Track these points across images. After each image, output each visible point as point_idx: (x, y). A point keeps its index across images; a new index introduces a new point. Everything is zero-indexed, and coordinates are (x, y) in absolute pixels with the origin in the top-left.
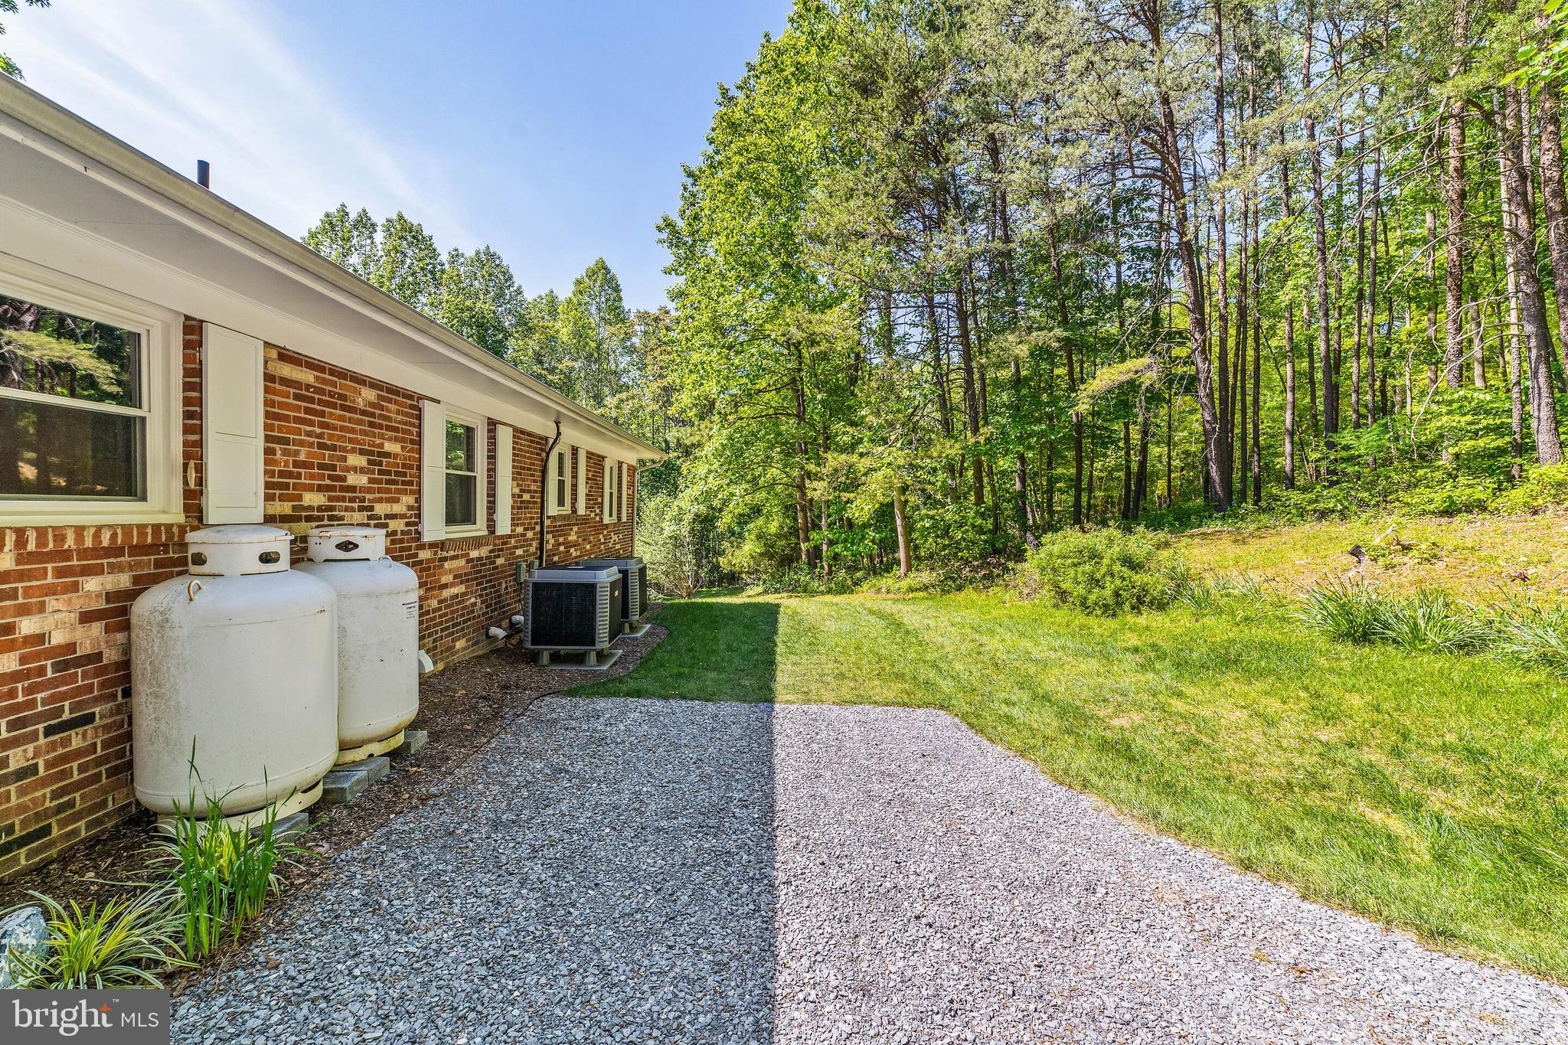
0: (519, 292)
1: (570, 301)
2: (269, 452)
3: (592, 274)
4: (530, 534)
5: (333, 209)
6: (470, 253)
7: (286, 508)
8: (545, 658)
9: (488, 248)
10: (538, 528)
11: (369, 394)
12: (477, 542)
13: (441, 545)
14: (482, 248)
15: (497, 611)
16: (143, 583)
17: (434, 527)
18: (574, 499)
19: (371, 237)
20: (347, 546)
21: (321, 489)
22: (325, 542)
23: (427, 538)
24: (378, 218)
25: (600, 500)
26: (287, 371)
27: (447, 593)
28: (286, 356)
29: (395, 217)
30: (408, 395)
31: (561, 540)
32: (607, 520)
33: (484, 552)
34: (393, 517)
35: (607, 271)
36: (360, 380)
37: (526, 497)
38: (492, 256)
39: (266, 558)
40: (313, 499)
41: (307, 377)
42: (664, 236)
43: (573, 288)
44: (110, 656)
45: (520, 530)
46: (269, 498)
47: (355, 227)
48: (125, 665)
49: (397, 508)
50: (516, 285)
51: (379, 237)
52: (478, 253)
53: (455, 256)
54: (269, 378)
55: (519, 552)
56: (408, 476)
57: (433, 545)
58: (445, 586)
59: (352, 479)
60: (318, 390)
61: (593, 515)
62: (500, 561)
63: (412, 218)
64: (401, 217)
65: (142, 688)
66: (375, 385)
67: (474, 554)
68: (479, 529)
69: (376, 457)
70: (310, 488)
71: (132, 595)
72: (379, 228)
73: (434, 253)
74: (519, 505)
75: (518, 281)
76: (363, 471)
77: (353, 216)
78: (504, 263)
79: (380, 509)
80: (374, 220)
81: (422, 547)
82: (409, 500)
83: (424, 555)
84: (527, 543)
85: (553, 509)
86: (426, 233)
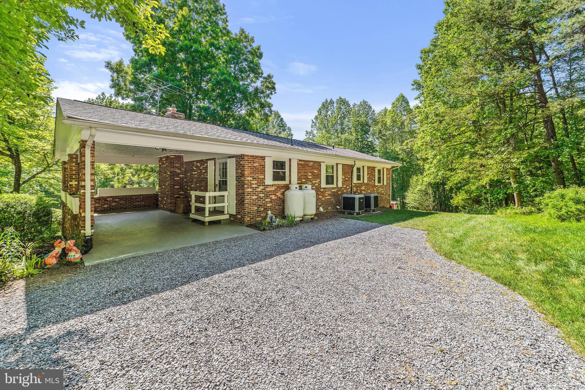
0: (374, 111)
1: (390, 111)
2: (298, 174)
3: (398, 100)
4: (348, 187)
5: (324, 101)
6: (358, 103)
7: (300, 182)
8: (346, 213)
9: (364, 100)
10: (351, 186)
11: (312, 163)
12: (333, 188)
13: (325, 188)
14: (362, 101)
15: (338, 203)
16: (286, 191)
17: (323, 185)
18: (363, 179)
19: (333, 106)
20: (306, 187)
21: (305, 179)
22: (304, 186)
23: (322, 187)
24: (335, 100)
25: (374, 179)
26: (300, 162)
27: (326, 198)
28: (300, 161)
29: (339, 98)
30: (319, 162)
31: (358, 189)
32: (377, 184)
33: (335, 190)
34: (316, 183)
35: (403, 97)
36: (310, 161)
37: (347, 179)
38: (365, 102)
39: (296, 188)
40: (304, 180)
41: (303, 163)
42: (415, 87)
43: (391, 106)
44: (283, 199)
45: (345, 186)
46: (298, 180)
47: (329, 104)
48: (284, 200)
49: (316, 182)
50: (373, 110)
51: (335, 105)
52: (361, 102)
53: (354, 105)
54: (298, 164)
55: (345, 191)
56: (319, 176)
57: (323, 188)
58: (326, 196)
59: (309, 177)
60: (304, 164)
61: (371, 183)
62: (339, 193)
63: (343, 97)
64: (340, 98)
65: (285, 202)
66: (313, 162)
67: (333, 191)
68: (334, 186)
69: (313, 173)
70: (303, 179)
71: (285, 192)
72: (335, 103)
73: (349, 105)
74: (344, 181)
75: (373, 108)
76: (311, 176)
77: (329, 101)
78: (369, 104)
79: (314, 182)
80: (334, 101)
81: (321, 188)
82: (319, 180)
83: (321, 190)
84: (348, 189)
85: (355, 181)
86: (347, 100)
